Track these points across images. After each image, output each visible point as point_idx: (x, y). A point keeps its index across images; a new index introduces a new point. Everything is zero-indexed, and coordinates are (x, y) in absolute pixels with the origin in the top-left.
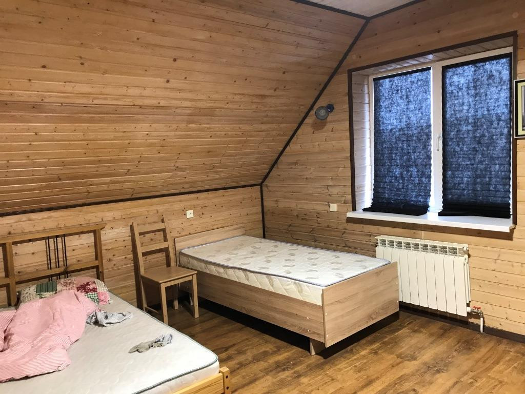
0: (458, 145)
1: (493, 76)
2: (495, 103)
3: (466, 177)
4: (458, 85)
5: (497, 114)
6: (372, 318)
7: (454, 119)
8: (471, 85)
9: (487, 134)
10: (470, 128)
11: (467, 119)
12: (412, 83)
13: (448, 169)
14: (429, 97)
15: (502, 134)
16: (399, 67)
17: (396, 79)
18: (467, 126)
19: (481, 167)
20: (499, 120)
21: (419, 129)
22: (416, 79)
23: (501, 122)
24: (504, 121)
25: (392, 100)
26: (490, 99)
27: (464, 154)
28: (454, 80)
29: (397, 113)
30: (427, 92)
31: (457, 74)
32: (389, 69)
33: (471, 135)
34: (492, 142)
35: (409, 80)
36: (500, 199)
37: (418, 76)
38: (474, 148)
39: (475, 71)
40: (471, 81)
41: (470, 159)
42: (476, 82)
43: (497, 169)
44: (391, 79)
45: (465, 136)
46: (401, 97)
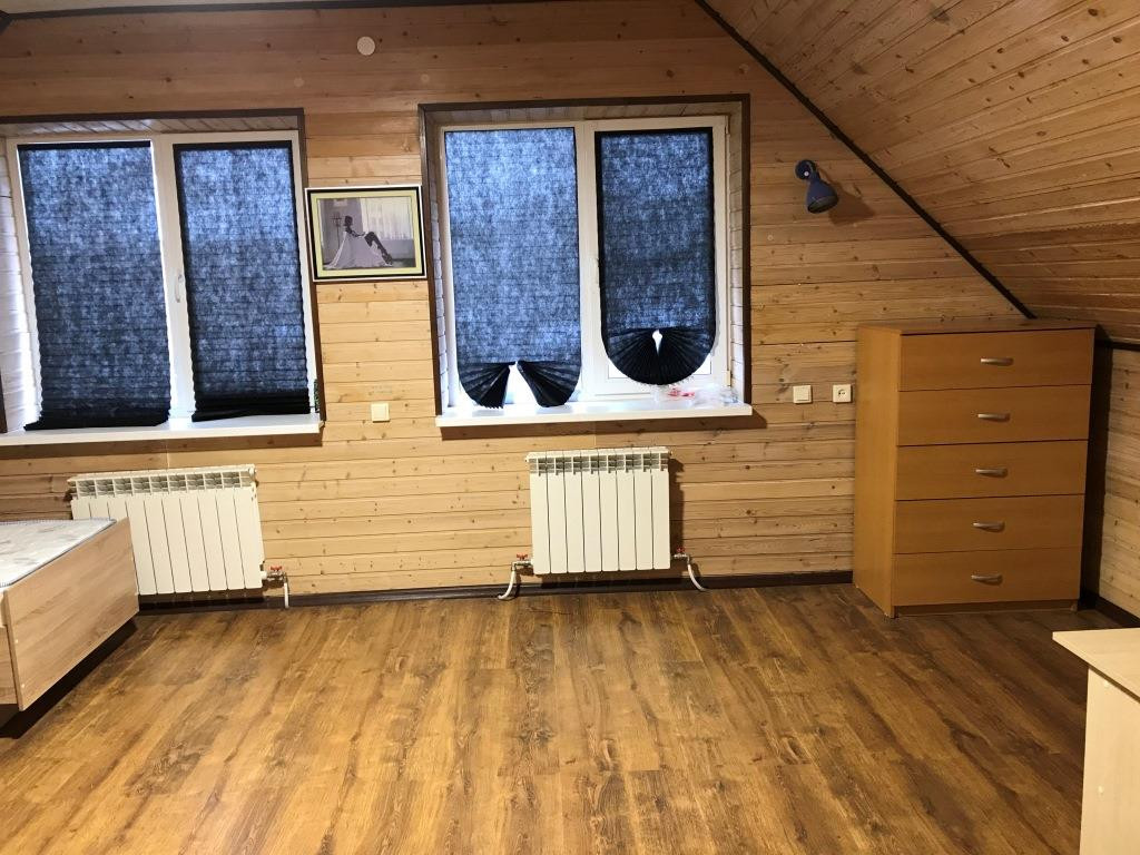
0: (216, 292)
1: (265, 175)
2: (272, 221)
3: (234, 348)
4: (206, 184)
5: (276, 240)
6: (97, 634)
7: (203, 244)
8: (230, 186)
9: (263, 274)
10: (233, 261)
11: (227, 246)
12: (113, 166)
13: (201, 336)
14: (150, 198)
15: (287, 275)
16: (79, 129)
17: (73, 153)
18: (228, 258)
19: (259, 330)
20: (281, 251)
21: (136, 259)
22: (121, 161)
23: (284, 255)
24: (288, 253)
25: (69, 197)
26: (264, 214)
27: (227, 307)
28: (197, 172)
29: (83, 224)
30: (147, 187)
31: (203, 164)
32: (56, 130)
33: (236, 275)
34: (272, 289)
35: (106, 160)
36: (293, 383)
37: (124, 155)
38: (245, 297)
39: (234, 162)
40: (229, 178)
41: (238, 316)
42: (237, 182)
43: (285, 333)
44: (63, 152)
45: (227, 275)
46: (90, 193)
